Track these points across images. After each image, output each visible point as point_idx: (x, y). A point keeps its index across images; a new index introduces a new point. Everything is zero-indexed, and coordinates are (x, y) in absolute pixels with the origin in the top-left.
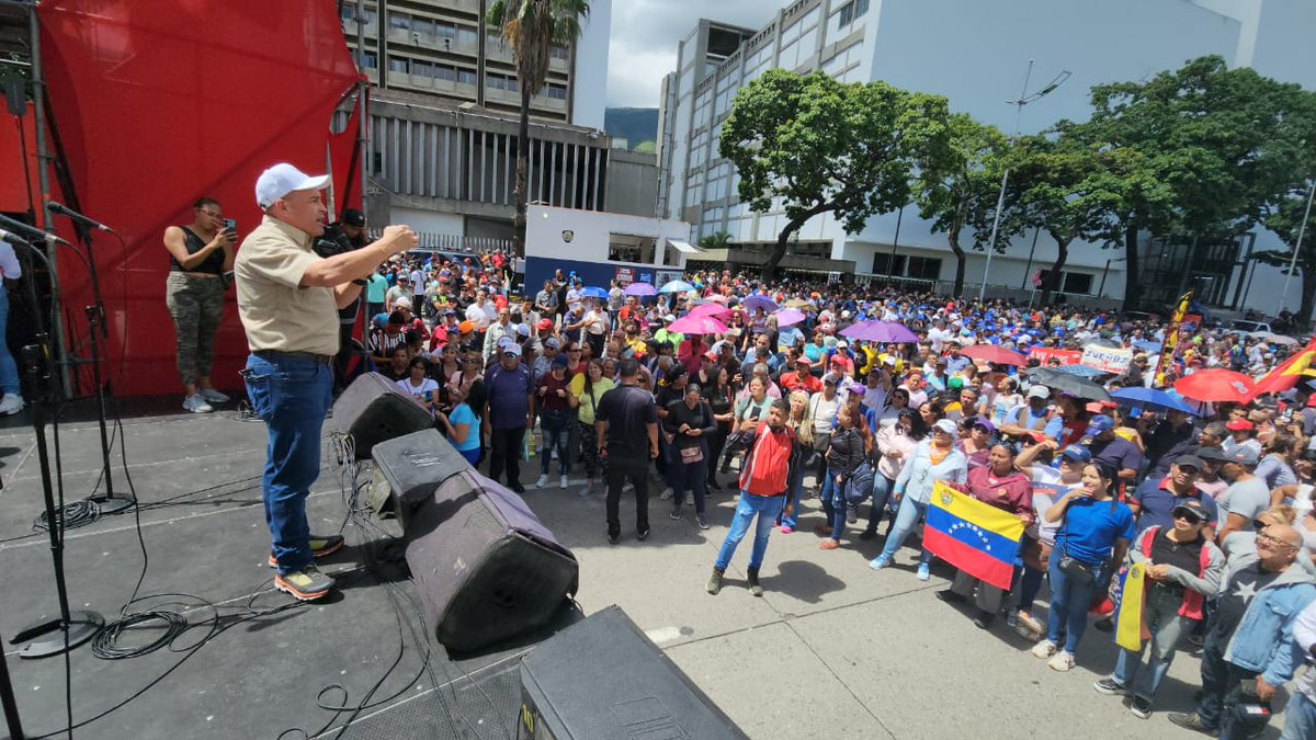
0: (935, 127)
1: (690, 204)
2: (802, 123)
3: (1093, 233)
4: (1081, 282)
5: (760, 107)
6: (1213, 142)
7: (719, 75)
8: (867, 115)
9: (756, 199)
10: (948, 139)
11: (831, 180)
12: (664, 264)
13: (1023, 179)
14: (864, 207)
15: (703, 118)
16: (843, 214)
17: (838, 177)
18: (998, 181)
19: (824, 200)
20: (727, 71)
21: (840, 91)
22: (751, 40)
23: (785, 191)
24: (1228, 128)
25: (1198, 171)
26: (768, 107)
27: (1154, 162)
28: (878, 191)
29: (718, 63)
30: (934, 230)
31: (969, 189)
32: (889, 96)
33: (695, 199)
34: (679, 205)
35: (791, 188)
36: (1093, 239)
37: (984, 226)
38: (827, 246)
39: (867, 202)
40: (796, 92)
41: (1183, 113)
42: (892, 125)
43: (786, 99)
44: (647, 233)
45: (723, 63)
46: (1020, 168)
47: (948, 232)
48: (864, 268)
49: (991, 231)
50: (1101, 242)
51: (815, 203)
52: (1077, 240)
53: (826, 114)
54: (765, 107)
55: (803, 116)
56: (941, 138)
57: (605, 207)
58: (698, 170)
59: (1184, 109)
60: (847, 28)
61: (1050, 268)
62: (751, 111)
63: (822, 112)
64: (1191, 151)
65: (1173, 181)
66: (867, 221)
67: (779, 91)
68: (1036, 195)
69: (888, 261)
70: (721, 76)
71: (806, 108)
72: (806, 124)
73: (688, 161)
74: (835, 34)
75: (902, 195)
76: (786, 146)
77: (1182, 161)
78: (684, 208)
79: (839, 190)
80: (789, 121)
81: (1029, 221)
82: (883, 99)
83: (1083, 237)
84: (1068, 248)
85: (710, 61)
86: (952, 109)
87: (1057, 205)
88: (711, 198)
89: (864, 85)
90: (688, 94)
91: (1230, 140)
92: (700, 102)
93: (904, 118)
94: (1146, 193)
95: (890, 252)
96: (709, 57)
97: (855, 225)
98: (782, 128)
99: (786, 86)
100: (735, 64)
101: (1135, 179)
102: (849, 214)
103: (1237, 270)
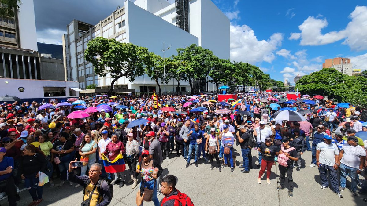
0: (146, 55)
1: (80, 75)
2: (111, 52)
3: (183, 79)
4: (184, 89)
5: (96, 47)
6: (198, 60)
7: (84, 36)
8: (128, 51)
9: (101, 73)
10: (150, 58)
11: (123, 68)
12: (70, 96)
13: (168, 67)
14: (134, 75)
15: (80, 49)
16: (128, 77)
17: (125, 67)
18: (163, 68)
19: (122, 73)
20: (86, 36)
21: (120, 44)
22: (93, 28)
23: (110, 71)
24: (199, 57)
25: (196, 65)
26: (99, 47)
27: (189, 64)
28: (137, 71)
29: (83, 33)
30: (152, 79)
31: (157, 70)
32: (134, 47)
33: (82, 74)
34: (76, 76)
35: (112, 70)
36: (183, 80)
37: (162, 78)
38: (127, 85)
39: (134, 73)
40: (107, 44)
41: (192, 55)
42: (135, 54)
43: (105, 45)
44: (61, 86)
45: (84, 34)
46: (167, 65)
47: (155, 80)
48: (137, 91)
49: (164, 79)
50: (184, 80)
51: (120, 74)
52: (180, 80)
53: (117, 50)
54: (98, 47)
55: (110, 50)
56: (148, 58)
57: (42, 78)
58: (81, 65)
59: (192, 54)
60: (121, 29)
61: (177, 87)
62: (94, 48)
63: (116, 50)
64: (195, 62)
65: (193, 67)
66: (135, 78)
67: (102, 43)
68: (171, 71)
69: (143, 88)
70: (85, 37)
71: (111, 48)
72: (112, 52)
73: (77, 62)
74: (118, 30)
75: (143, 72)
76: (107, 58)
77: (194, 64)
78: (78, 77)
79: (126, 70)
80: (107, 52)
81: (171, 77)
82: (132, 47)
83: (181, 79)
84: (179, 82)
85: (80, 32)
86: (149, 51)
87: (175, 73)
88: (88, 73)
89: (127, 43)
90: (73, 41)
91: (200, 60)
92: (78, 44)
93: (138, 52)
94: (189, 70)
95: (143, 86)
96: (79, 31)
97: (132, 80)
98: (105, 53)
99: (104, 42)
100: (89, 34)
101: (187, 67)
102: (130, 77)
103: (207, 84)
